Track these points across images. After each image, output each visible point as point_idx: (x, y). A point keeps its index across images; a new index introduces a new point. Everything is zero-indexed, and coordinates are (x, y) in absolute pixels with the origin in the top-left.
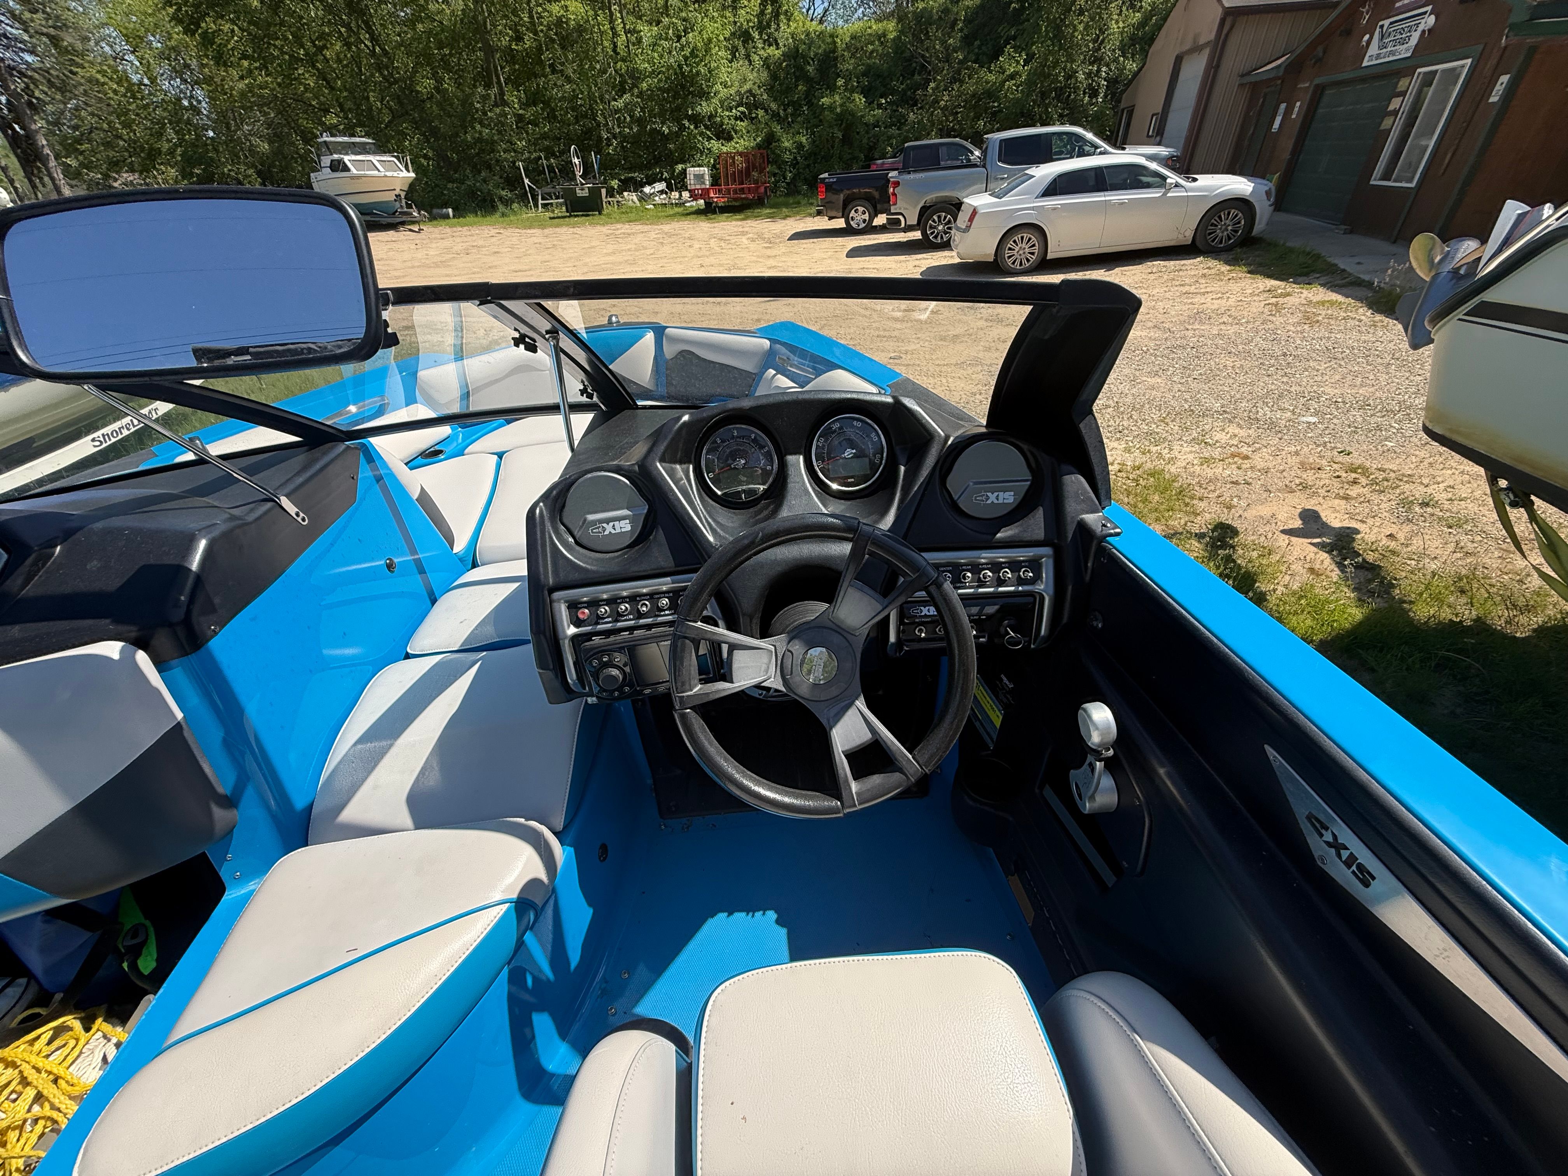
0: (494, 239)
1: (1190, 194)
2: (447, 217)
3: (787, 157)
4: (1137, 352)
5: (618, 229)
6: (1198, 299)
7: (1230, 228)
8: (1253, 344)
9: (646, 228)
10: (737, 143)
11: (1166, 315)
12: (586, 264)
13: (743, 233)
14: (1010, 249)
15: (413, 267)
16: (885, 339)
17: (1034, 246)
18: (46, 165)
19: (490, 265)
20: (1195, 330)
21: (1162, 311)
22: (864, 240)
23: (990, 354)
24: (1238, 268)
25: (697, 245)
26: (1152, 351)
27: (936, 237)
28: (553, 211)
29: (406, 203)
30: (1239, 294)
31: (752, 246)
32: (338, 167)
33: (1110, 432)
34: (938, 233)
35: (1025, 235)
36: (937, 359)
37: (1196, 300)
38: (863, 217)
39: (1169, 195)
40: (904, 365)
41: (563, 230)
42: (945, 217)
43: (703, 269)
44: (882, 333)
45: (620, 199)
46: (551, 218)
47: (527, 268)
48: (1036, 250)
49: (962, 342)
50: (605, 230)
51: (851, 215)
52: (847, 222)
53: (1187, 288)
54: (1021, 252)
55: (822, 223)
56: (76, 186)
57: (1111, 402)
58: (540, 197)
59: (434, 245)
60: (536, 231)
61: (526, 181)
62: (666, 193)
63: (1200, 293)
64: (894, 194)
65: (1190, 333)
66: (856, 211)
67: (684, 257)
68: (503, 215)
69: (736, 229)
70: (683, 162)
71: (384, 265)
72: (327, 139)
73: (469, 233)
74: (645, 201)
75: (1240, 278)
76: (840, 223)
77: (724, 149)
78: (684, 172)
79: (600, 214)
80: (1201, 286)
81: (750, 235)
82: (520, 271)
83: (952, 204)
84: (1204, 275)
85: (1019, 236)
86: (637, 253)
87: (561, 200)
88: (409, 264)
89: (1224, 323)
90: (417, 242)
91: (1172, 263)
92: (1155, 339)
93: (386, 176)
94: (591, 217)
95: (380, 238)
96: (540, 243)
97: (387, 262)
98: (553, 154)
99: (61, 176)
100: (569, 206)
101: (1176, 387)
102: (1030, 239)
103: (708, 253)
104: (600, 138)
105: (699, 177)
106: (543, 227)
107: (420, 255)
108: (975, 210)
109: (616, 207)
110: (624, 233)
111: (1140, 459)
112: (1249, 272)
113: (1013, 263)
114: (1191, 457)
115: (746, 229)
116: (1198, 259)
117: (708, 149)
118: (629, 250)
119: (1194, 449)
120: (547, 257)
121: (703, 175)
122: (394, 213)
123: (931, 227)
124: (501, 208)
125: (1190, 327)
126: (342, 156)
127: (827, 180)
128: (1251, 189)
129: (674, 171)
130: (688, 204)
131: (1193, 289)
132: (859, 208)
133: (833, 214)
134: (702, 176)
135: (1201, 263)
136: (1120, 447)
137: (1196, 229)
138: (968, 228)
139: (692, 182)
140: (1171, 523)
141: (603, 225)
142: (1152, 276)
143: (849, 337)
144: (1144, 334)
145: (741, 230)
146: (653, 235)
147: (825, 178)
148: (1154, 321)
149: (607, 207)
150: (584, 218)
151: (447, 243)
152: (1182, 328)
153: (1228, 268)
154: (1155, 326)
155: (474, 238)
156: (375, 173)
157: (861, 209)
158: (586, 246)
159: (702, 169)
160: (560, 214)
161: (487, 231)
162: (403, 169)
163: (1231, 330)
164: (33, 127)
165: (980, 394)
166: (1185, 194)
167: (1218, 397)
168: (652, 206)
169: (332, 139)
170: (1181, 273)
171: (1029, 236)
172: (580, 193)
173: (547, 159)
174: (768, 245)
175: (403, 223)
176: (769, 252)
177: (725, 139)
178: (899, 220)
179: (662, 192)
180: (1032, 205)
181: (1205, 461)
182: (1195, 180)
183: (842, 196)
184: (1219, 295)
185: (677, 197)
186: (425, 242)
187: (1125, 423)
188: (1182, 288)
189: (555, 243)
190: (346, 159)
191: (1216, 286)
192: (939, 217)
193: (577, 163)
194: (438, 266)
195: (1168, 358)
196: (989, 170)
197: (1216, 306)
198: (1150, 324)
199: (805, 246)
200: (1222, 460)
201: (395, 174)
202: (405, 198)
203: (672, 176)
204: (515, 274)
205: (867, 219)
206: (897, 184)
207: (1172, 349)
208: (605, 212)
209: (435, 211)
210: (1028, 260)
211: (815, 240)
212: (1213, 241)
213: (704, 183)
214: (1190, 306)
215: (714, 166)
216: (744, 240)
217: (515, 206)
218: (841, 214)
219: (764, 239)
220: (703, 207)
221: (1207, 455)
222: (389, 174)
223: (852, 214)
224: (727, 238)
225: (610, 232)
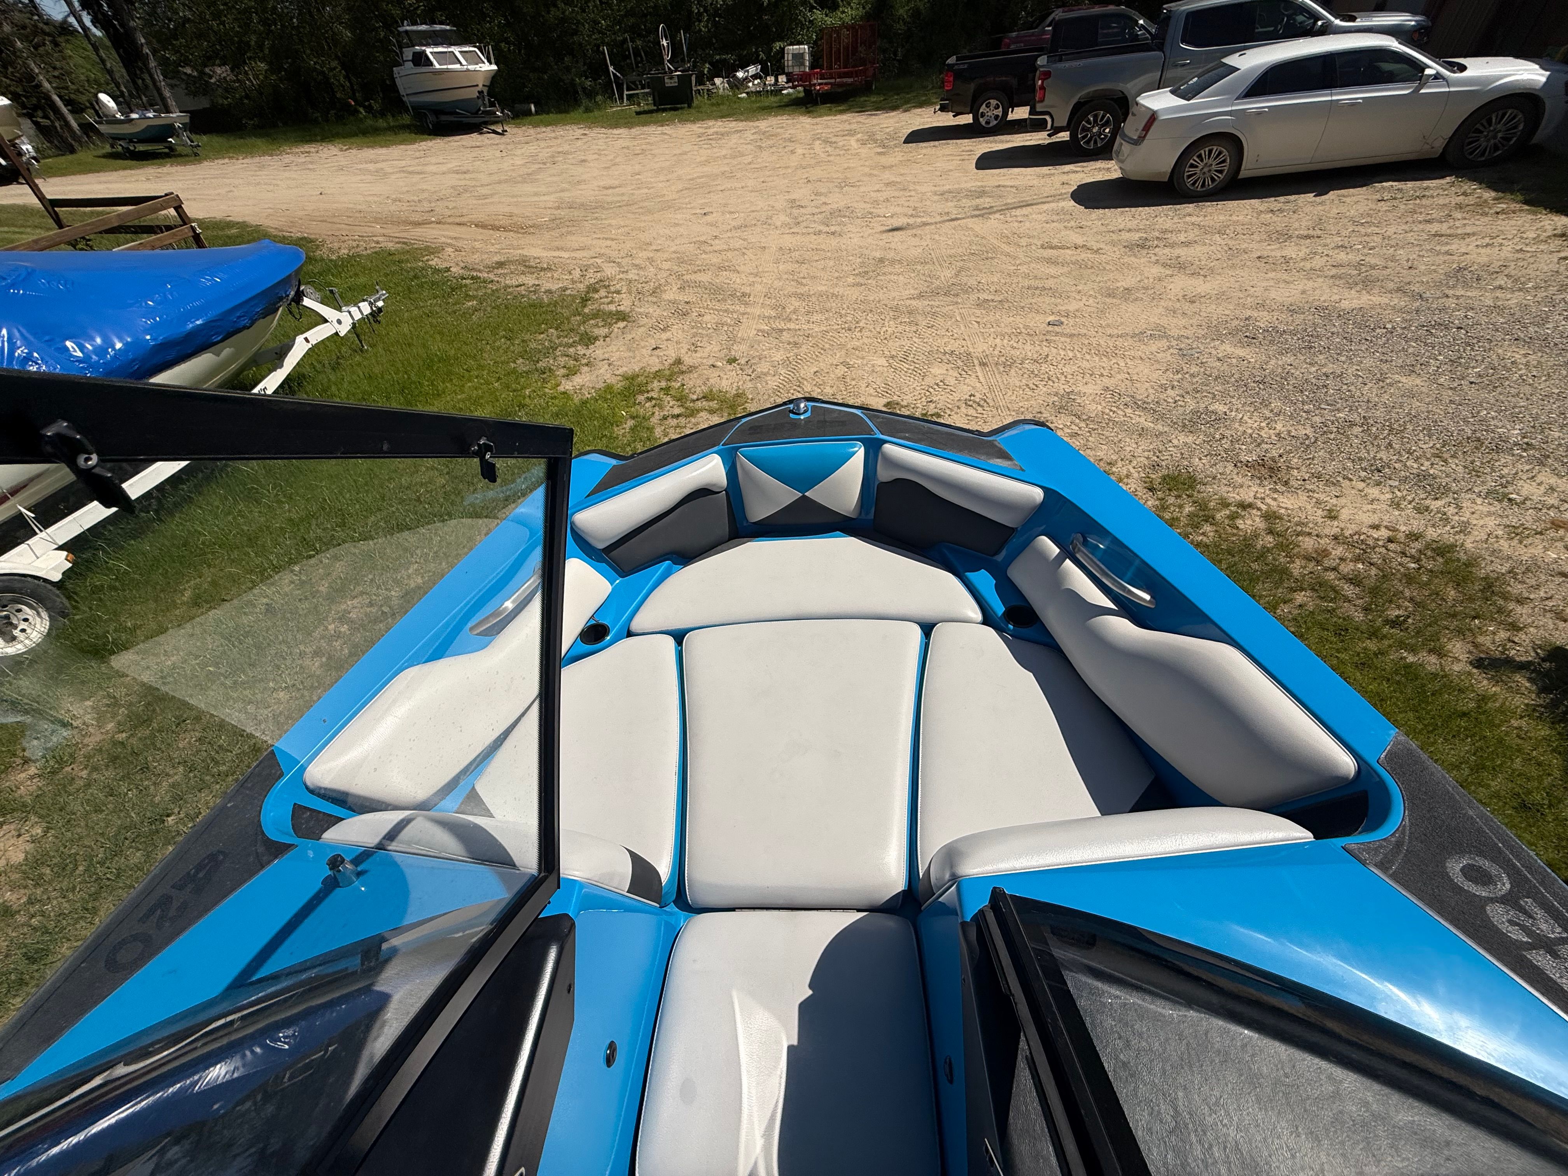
0: (580, 143)
1: (1452, 89)
2: (528, 113)
3: (900, 27)
4: (1378, 331)
5: (709, 128)
6: (1455, 246)
7: (1500, 135)
8: (1550, 326)
9: (741, 125)
10: (843, 12)
11: (1413, 272)
12: (679, 178)
13: (851, 133)
14: (1192, 166)
15: (500, 182)
16: (1037, 292)
17: (1224, 161)
18: (146, 65)
19: (578, 178)
20: (1458, 298)
21: (1406, 265)
22: (996, 142)
23: (1175, 321)
24: (1509, 196)
25: (800, 151)
26: (1400, 331)
27: (1088, 142)
28: (639, 104)
29: (489, 100)
30: (1517, 240)
31: (864, 151)
32: (421, 60)
33: (1365, 470)
34: (1091, 137)
35: (1215, 148)
36: (1108, 326)
37: (1454, 247)
38: (996, 112)
39: (1422, 91)
40: (1066, 335)
41: (651, 129)
42: (1103, 117)
43: (809, 185)
44: (1033, 283)
45: (711, 87)
46: (638, 113)
47: (617, 183)
48: (1226, 167)
49: (1136, 300)
50: (696, 128)
51: (981, 111)
52: (975, 118)
53: (1435, 228)
54: (1206, 170)
55: (947, 119)
56: (176, 85)
57: (1355, 417)
58: (625, 87)
59: (519, 152)
60: (622, 131)
61: (611, 69)
62: (761, 78)
63: (1456, 236)
64: (1042, 88)
65: (1451, 303)
66: (988, 106)
67: (786, 168)
68: (588, 110)
69: (842, 127)
70: (781, 39)
71: (471, 179)
72: (408, 28)
73: (553, 135)
74: (738, 89)
75: (1514, 212)
76: (967, 119)
77: (829, 20)
78: (782, 50)
79: (690, 106)
80: (1458, 224)
81: (859, 136)
82: (611, 188)
83: (1112, 99)
84: (1459, 207)
85: (1207, 149)
86: (735, 162)
87: (647, 90)
88: (495, 178)
89: (1500, 287)
90: (502, 147)
91: (1410, 184)
92: (1401, 310)
93: (468, 70)
94: (680, 111)
95: (464, 143)
96: (628, 148)
97: (472, 176)
98: (640, 35)
99: (161, 77)
100: (657, 98)
101: (1447, 395)
102: (1220, 153)
103: (813, 162)
104: (690, 12)
105: (798, 57)
106: (629, 125)
107: (506, 165)
108: (1153, 115)
109: (706, 97)
110: (717, 133)
111: (1417, 524)
112: (1526, 202)
113: (1194, 184)
114: (1491, 522)
115: (854, 126)
116: (1448, 179)
117: (810, 21)
118: (725, 157)
119: (1493, 509)
120: (637, 168)
121: (803, 54)
122: (477, 113)
123: (1085, 129)
124: (585, 102)
125: (1450, 292)
126: (424, 48)
127: (956, 67)
128: (1544, 79)
129: (771, 49)
130: (784, 92)
131: (1444, 228)
132: (991, 101)
133: (959, 110)
134: (801, 55)
135: (1452, 184)
136: (1382, 497)
137: (1451, 138)
138: (1142, 138)
139: (790, 63)
140: (1480, 639)
141: (693, 122)
142: (1383, 206)
143: (993, 289)
144: (1384, 300)
145: (848, 127)
146: (749, 135)
147: (953, 65)
148: (1396, 280)
149: (697, 98)
150: (672, 112)
151: (531, 149)
152: (1439, 294)
153: (1493, 194)
154: (1399, 290)
155: (559, 141)
156: (457, 66)
157: (993, 102)
158: (678, 152)
159: (802, 46)
160: (646, 108)
161: (571, 132)
162: (486, 61)
163: (1514, 300)
164: (132, 24)
165: (1173, 388)
166: (1447, 90)
167: (1515, 418)
168: (744, 95)
169: (415, 28)
170: (1424, 201)
171: (1220, 148)
172: (669, 83)
173: (632, 41)
174: (880, 150)
175: (486, 123)
176: (884, 160)
177: (829, 8)
178: (1045, 121)
179: (755, 77)
180: (1230, 109)
181: (1516, 532)
182: (1463, 68)
183: (972, 86)
184: (1487, 240)
185: (773, 82)
186: (509, 147)
187: (1383, 455)
188: (1428, 227)
189: (644, 147)
190: (429, 51)
191: (1480, 224)
192: (1095, 117)
193: (665, 44)
194: (524, 181)
195: (1426, 344)
196: (1168, 55)
197: (1484, 260)
198: (1391, 285)
199: (924, 151)
200: (1541, 533)
201: (477, 67)
202: (488, 95)
203: (769, 59)
204: (606, 192)
205: (1000, 114)
206: (1047, 75)
207: (1429, 328)
208: (695, 103)
209: (518, 106)
210: (1213, 180)
211: (936, 143)
212: (1471, 153)
213: (803, 64)
214: (1447, 257)
215: (815, 43)
216: (853, 142)
217: (599, 98)
218: (968, 109)
219: (875, 141)
220: (802, 95)
221: (1514, 522)
222: (471, 67)
223: (983, 109)
224: (834, 139)
225: (701, 130)
